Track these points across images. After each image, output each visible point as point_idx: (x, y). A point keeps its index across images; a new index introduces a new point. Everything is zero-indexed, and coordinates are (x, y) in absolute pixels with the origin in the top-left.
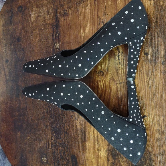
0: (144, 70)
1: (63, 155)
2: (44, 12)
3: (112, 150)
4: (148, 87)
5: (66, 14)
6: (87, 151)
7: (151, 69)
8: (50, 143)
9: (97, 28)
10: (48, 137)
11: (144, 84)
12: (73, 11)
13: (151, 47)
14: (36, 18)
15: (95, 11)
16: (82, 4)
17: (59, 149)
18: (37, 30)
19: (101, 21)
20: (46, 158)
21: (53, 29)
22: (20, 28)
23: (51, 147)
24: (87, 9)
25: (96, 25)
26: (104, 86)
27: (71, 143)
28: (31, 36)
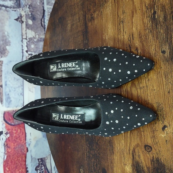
0: (163, 72)
1: (96, 167)
2: (76, 19)
3: (137, 166)
4: (167, 92)
5: (93, 19)
6: (115, 165)
7: (169, 70)
8: (85, 154)
9: (118, 29)
10: (84, 148)
11: (163, 89)
12: (98, 14)
13: (168, 43)
14: (71, 27)
15: (115, 11)
16: (104, 5)
17: (92, 160)
18: (72, 38)
19: (121, 20)
20: (83, 169)
21: (84, 36)
22: (60, 39)
23: (87, 158)
24: (108, 9)
25: (117, 26)
26: (126, 93)
27: (102, 155)
28: (68, 45)
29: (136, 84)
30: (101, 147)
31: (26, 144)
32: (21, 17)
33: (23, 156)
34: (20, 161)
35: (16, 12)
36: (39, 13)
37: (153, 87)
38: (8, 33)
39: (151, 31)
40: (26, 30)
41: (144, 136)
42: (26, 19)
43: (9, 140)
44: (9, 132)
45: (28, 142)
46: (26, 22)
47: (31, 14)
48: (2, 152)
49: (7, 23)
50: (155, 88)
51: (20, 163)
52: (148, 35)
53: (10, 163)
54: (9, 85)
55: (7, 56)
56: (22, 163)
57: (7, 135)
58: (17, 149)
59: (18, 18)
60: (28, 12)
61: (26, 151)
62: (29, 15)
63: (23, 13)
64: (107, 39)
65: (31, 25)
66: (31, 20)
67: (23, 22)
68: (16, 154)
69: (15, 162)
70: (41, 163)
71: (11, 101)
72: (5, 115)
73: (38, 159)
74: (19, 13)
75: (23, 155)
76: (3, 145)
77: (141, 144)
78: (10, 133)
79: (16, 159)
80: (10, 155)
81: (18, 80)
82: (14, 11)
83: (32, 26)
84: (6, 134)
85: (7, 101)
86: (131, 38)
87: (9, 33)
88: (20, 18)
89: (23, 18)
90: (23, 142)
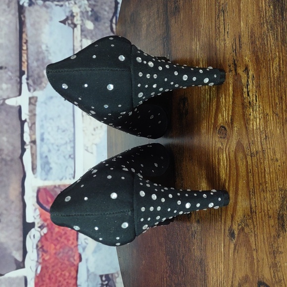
2: (154, 13)
5: (177, 10)
10: (163, 267)
14: (147, 30)
19: (221, 8)
21: (164, 46)
26: (228, 162)
29: (245, 146)
30: (188, 271)
31: (79, 246)
32: (72, 16)
33: (73, 269)
34: (66, 277)
35: (63, 8)
36: (107, 9)
37: (274, 153)
38: (47, 47)
39: (271, 27)
40: (81, 41)
41: (258, 261)
42: (82, 20)
43: (46, 240)
44: (46, 224)
45: (82, 243)
46: (81, 26)
47: (92, 10)
48: (32, 260)
49: (46, 29)
50: (278, 156)
51: (67, 280)
52: (267, 37)
53: (47, 281)
54: (48, 139)
55: (45, 87)
56: (70, 281)
57: (42, 229)
58: (61, 255)
59: (67, 19)
60: (85, 8)
61: (78, 260)
62: (87, 12)
63: (76, 10)
64: (198, 49)
65: (91, 31)
66: (92, 21)
67: (75, 26)
68: (60, 264)
69: (56, 279)
70: (106, 282)
71: (51, 168)
72: (40, 193)
73: (101, 276)
74: (68, 10)
75: (71, 266)
76: (35, 246)
77: (251, 278)
78: (48, 226)
79: (58, 274)
80: (48, 265)
81: (64, 131)
82: (58, 7)
83: (94, 33)
84: (41, 227)
85: (43, 168)
86: (238, 46)
87: (49, 46)
88: (70, 18)
89: (75, 19)
90: (73, 243)
